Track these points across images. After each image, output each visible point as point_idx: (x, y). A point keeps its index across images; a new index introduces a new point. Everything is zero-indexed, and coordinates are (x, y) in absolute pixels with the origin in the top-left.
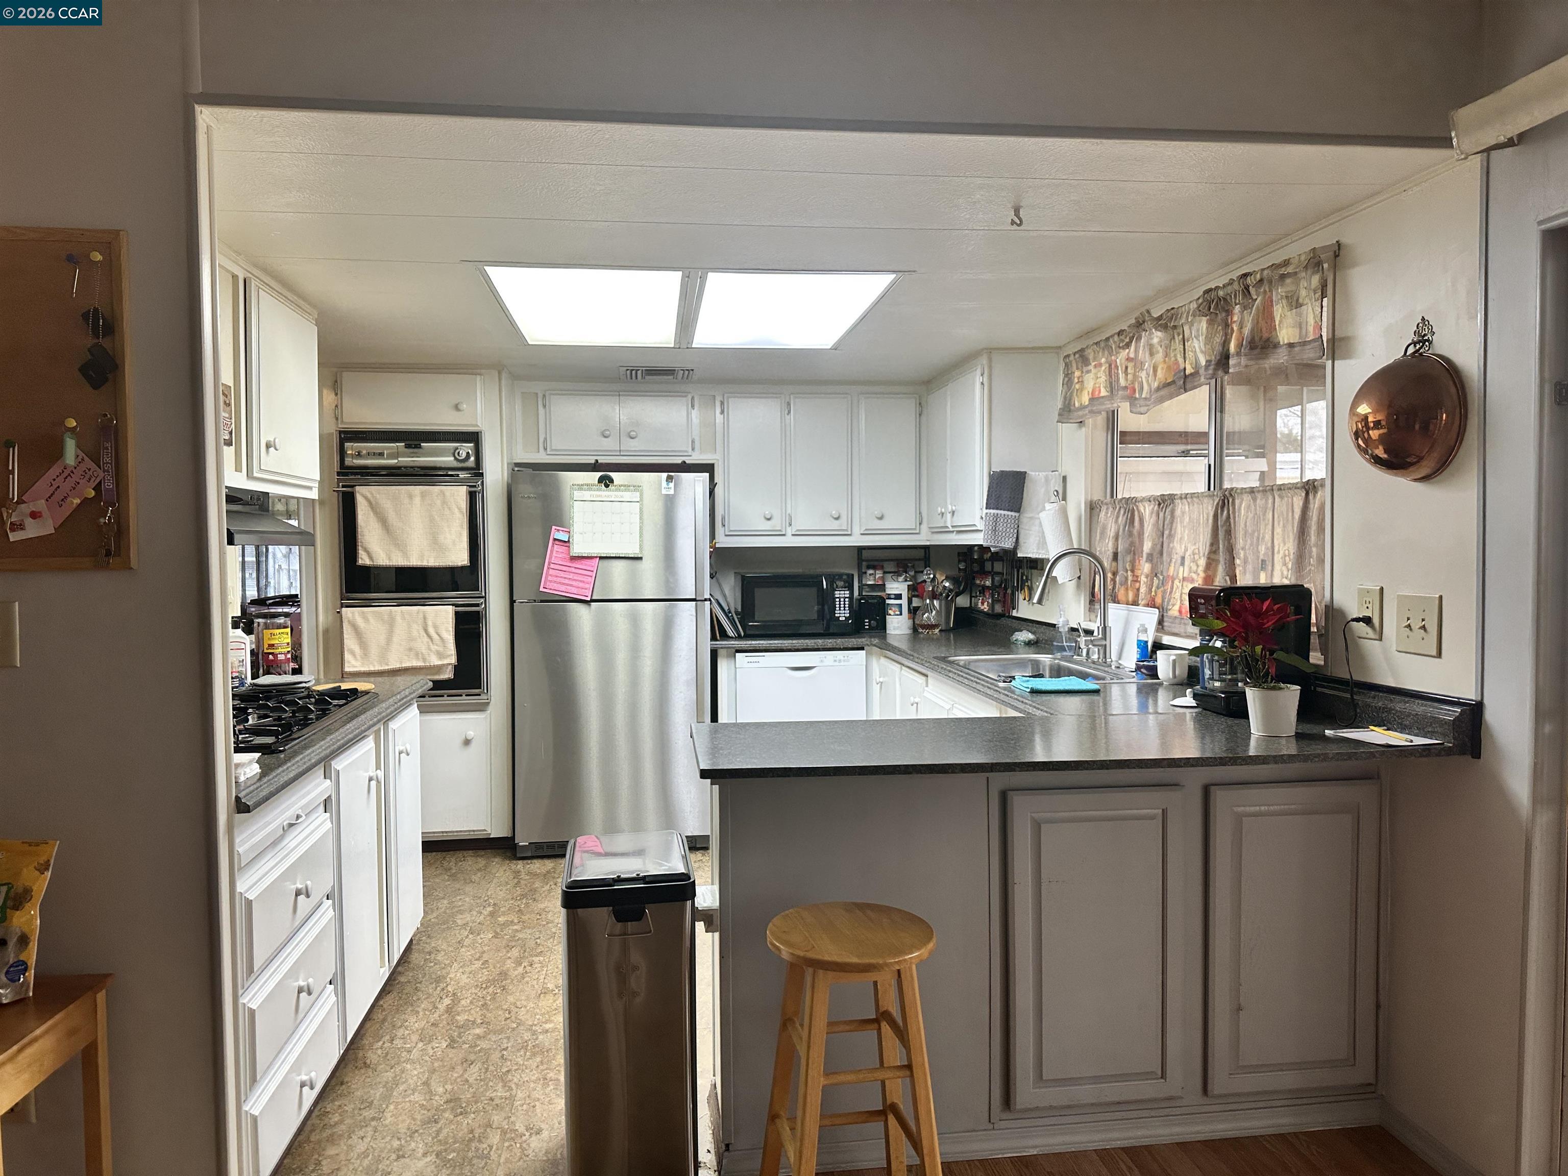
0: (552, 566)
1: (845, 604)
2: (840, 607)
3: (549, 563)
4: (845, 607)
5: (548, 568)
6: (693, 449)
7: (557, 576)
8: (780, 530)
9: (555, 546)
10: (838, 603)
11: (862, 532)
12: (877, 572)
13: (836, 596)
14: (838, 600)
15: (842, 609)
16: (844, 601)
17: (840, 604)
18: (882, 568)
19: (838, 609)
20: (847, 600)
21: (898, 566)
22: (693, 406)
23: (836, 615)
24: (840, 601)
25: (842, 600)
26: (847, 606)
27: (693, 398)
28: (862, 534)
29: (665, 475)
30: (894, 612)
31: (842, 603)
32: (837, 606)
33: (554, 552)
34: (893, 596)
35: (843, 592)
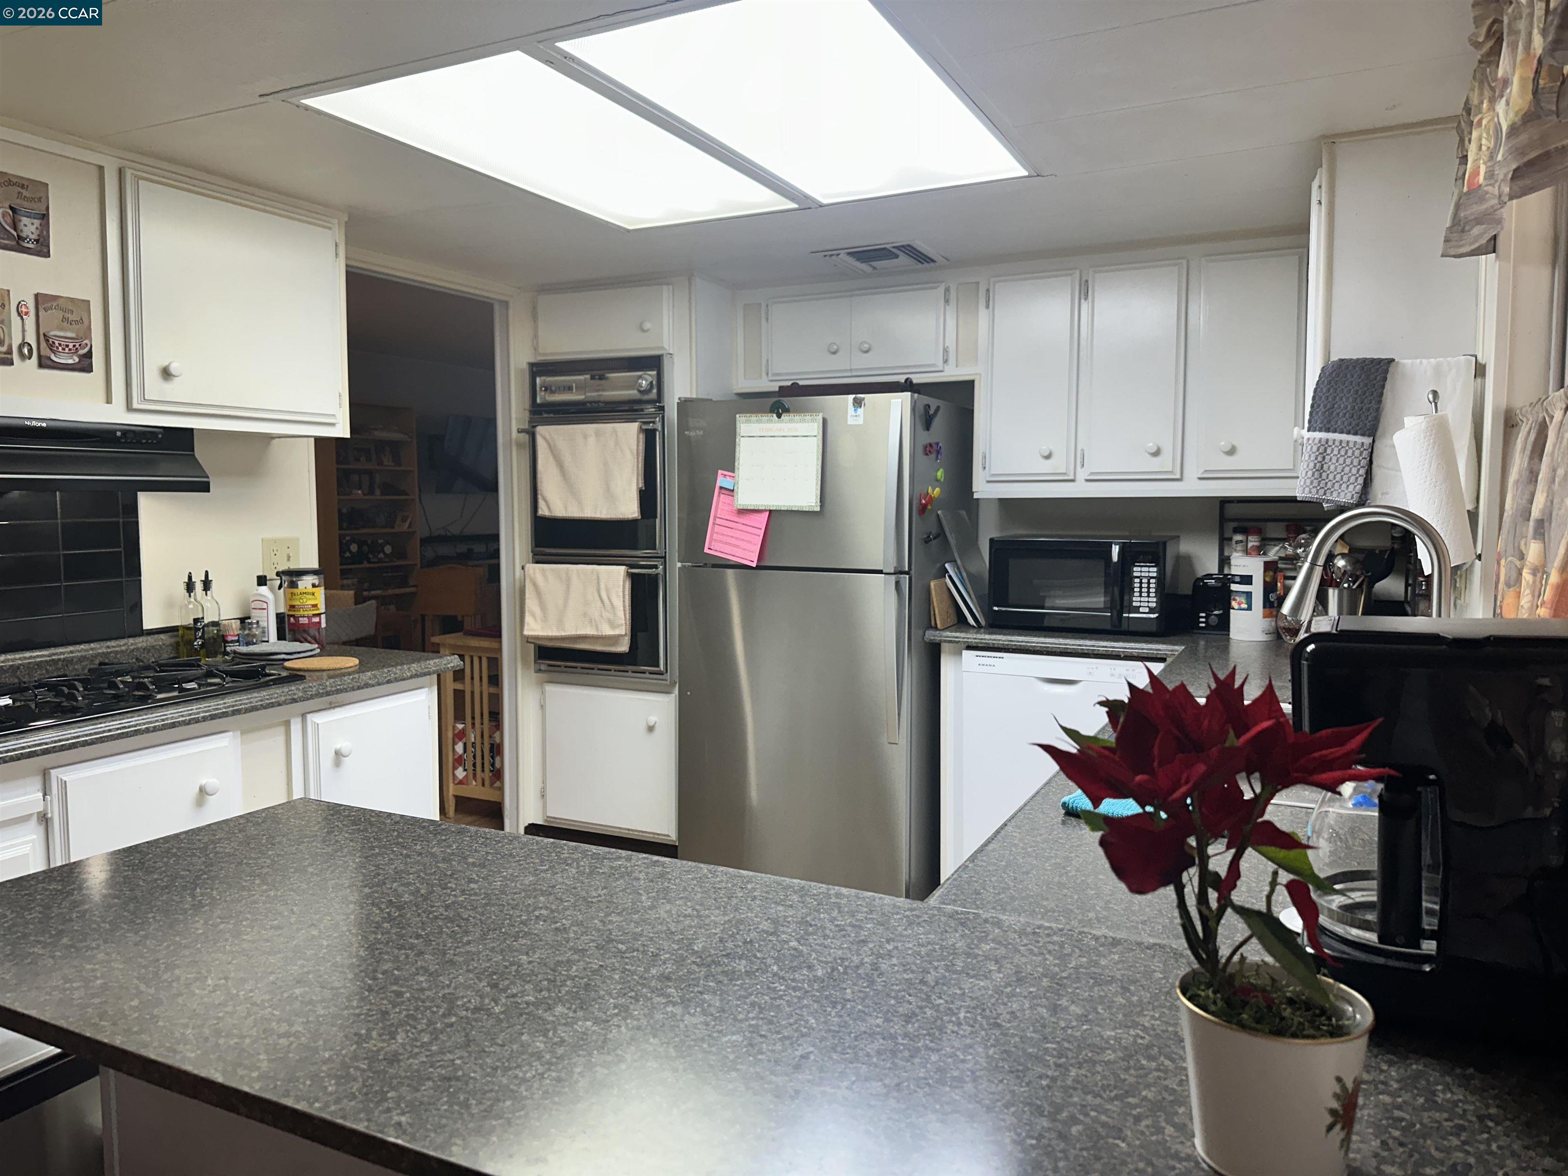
0: (718, 521)
1: (1149, 588)
2: (1141, 592)
3: (715, 517)
4: (1149, 592)
5: (714, 524)
6: (946, 361)
7: (723, 534)
8: (1065, 474)
9: (722, 496)
10: (1137, 585)
11: (1200, 476)
12: (1250, 538)
13: (1135, 574)
14: (1137, 580)
15: (1145, 594)
16: (1149, 583)
17: (1141, 587)
18: (1259, 532)
19: (1137, 594)
20: (1153, 581)
21: (1288, 529)
22: (947, 301)
23: (1134, 604)
24: (1141, 583)
25: (1145, 580)
26: (1152, 590)
27: (947, 290)
28: (1200, 479)
29: (851, 397)
30: (1239, 604)
31: (1145, 585)
32: (1137, 590)
33: (721, 504)
34: (1237, 579)
35: (1146, 569)
